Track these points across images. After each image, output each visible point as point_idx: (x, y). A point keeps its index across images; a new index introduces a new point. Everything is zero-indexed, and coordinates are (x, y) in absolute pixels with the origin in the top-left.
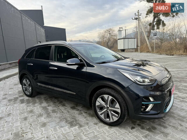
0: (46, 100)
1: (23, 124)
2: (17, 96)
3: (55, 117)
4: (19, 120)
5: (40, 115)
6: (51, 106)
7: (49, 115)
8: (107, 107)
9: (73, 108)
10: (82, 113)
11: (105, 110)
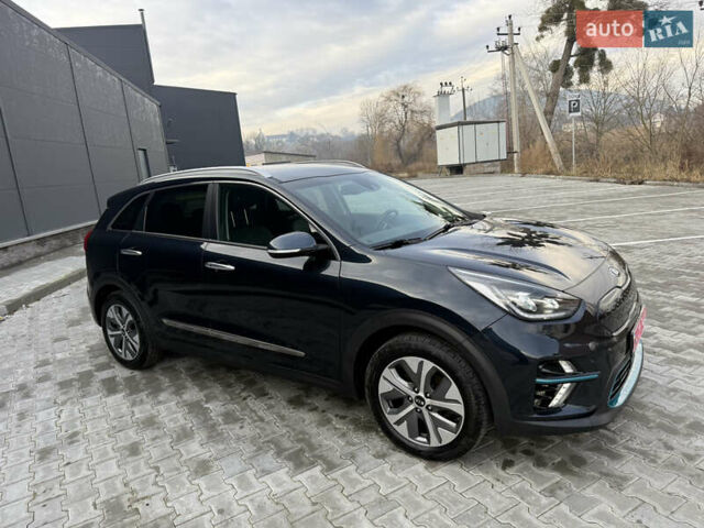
0: (195, 377)
1: (129, 468)
2: (90, 368)
3: (238, 439)
4: (112, 454)
5: (184, 435)
6: (215, 398)
7: (214, 434)
8: (419, 397)
9: (296, 403)
10: (329, 421)
11: (411, 407)
